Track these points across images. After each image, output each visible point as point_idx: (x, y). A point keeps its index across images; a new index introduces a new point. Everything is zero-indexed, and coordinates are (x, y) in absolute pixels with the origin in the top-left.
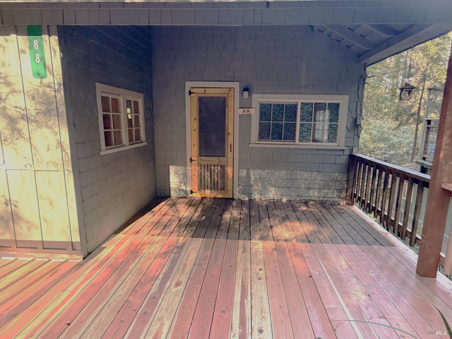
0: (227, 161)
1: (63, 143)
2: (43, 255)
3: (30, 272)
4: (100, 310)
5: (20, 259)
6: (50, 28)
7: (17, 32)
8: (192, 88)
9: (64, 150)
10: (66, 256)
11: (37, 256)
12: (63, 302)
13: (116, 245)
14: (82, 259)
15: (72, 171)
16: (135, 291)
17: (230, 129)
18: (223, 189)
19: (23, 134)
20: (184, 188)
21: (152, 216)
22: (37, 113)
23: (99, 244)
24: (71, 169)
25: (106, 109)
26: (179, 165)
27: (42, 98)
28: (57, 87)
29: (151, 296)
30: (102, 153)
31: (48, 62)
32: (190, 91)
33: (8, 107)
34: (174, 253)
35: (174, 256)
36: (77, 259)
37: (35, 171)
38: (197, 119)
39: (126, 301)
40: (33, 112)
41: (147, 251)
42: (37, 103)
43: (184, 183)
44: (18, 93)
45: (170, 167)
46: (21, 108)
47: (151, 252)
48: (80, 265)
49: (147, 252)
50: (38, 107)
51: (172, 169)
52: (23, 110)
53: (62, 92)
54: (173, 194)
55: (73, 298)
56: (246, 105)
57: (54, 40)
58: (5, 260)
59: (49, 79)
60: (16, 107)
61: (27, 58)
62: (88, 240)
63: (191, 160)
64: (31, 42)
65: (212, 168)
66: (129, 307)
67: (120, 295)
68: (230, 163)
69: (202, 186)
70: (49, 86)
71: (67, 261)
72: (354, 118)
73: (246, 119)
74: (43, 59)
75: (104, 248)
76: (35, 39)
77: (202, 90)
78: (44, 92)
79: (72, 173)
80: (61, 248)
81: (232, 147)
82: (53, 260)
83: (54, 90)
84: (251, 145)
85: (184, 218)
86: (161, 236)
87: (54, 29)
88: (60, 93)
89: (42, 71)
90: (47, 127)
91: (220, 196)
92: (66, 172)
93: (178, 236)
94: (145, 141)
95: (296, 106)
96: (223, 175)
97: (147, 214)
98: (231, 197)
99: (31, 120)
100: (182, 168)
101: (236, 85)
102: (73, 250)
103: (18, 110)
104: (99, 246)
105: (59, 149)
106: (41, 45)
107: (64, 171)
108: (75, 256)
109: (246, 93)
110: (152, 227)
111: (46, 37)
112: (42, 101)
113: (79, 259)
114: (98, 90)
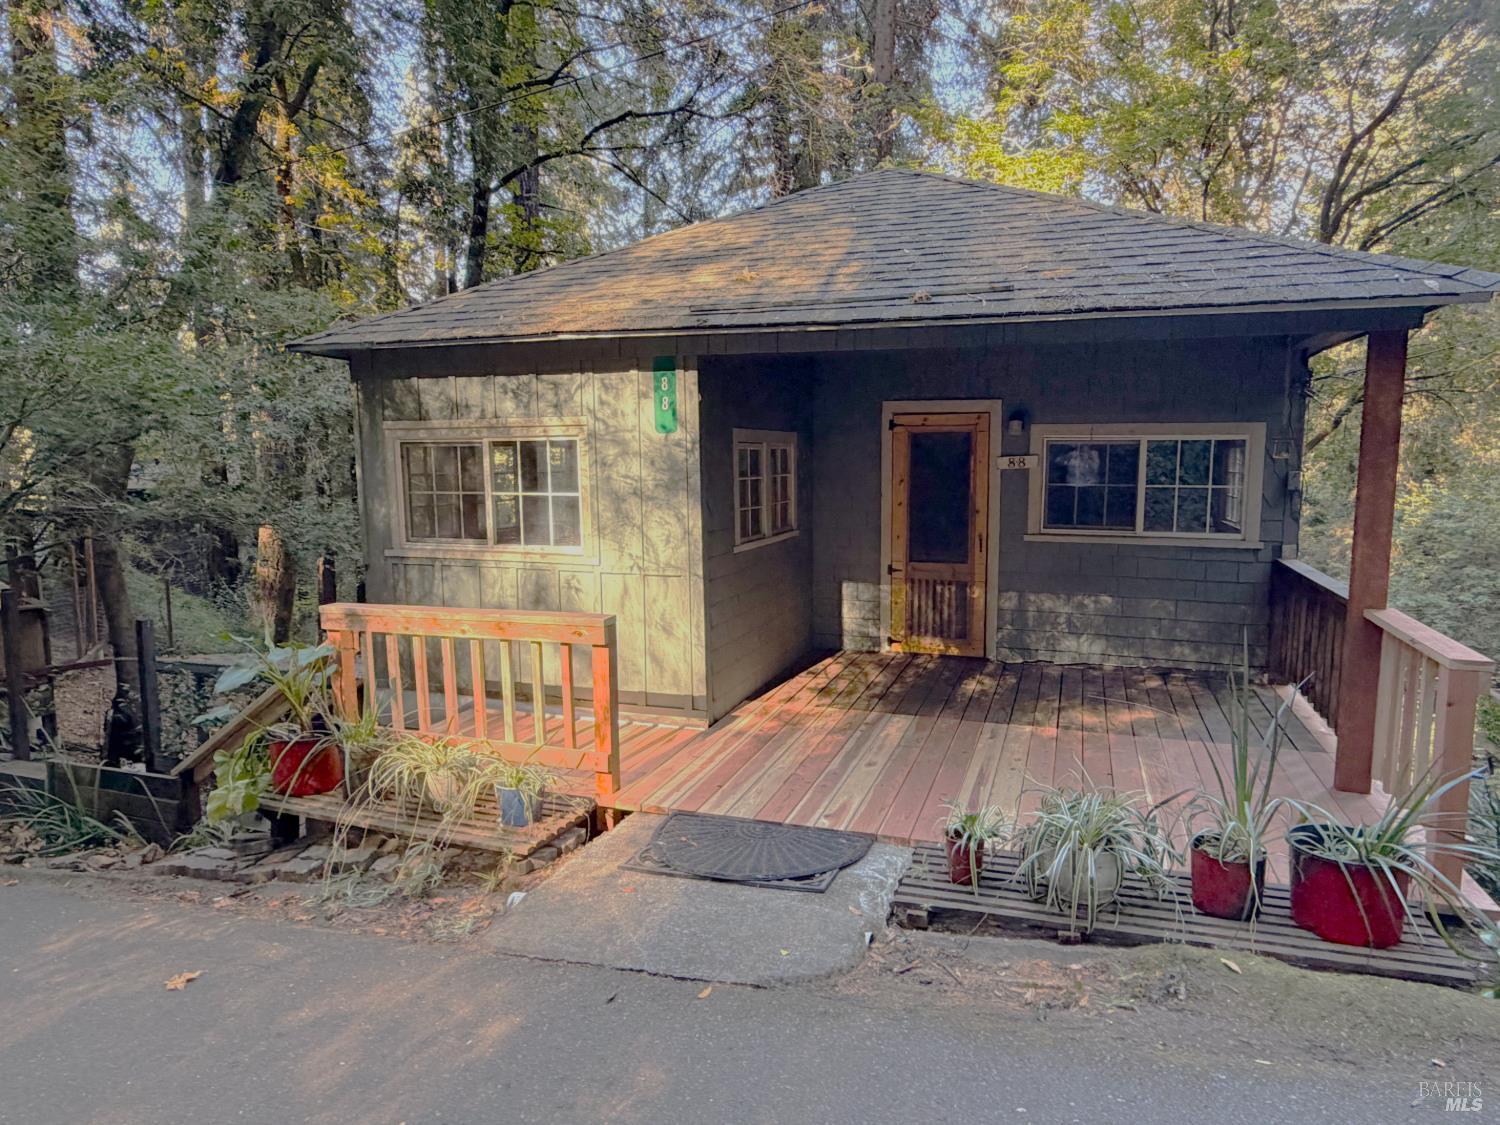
0: (972, 574)
1: (693, 532)
2: (646, 716)
4: (758, 778)
6: (687, 360)
7: (639, 368)
8: (896, 414)
9: (693, 543)
10: (681, 720)
11: (638, 717)
12: (702, 768)
13: (754, 715)
14: (707, 726)
15: (702, 576)
16: (803, 766)
17: (980, 502)
18: (963, 636)
19: (633, 519)
20: (872, 631)
22: (656, 486)
23: (729, 709)
24: (700, 573)
25: (743, 471)
26: (864, 581)
27: (666, 463)
28: (689, 445)
30: (735, 551)
31: (680, 409)
32: (891, 422)
33: (614, 476)
34: (861, 731)
36: (699, 726)
37: (645, 576)
38: (906, 478)
39: (792, 774)
40: (650, 484)
41: (812, 724)
42: (658, 471)
43: (874, 620)
44: (631, 456)
45: (845, 585)
46: (633, 479)
47: (820, 726)
48: (704, 735)
50: (659, 476)
51: (847, 589)
52: (636, 481)
53: (697, 454)
54: (848, 644)
56: (1016, 448)
57: (692, 376)
59: (678, 434)
60: (626, 477)
61: (649, 406)
62: (716, 697)
63: (891, 570)
64: (658, 380)
65: (939, 588)
67: (781, 768)
68: (979, 576)
69: (914, 627)
70: (678, 444)
71: (681, 728)
72: (1282, 475)
73: (1015, 482)
74: (673, 404)
76: (664, 376)
77: (918, 420)
78: (670, 454)
79: (702, 581)
80: (674, 705)
81: (984, 542)
82: (660, 726)
83: (684, 450)
84: (1027, 538)
86: (833, 707)
87: (694, 361)
88: (694, 454)
89: (669, 422)
90: (670, 507)
91: (954, 651)
92: (693, 578)
93: (867, 709)
94: (796, 527)
95: (1134, 451)
96: (964, 604)
98: (981, 654)
99: (647, 497)
100: (872, 588)
101: (996, 407)
102: (693, 710)
103: (629, 481)
104: (727, 713)
105: (686, 542)
106: (671, 383)
107: (690, 577)
108: (695, 721)
109: (1016, 425)
110: (815, 694)
111: (679, 373)
112: (665, 466)
113: (702, 726)
114: (735, 441)
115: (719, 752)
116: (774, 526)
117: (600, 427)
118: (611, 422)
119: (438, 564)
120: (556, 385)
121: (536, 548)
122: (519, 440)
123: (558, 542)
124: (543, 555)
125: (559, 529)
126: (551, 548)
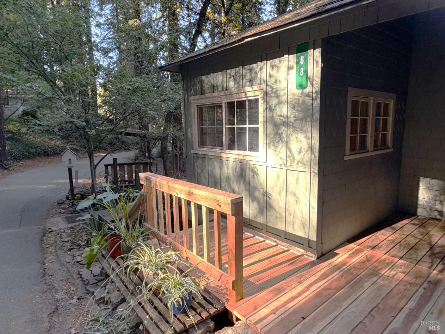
1: (313, 147)
2: (284, 244)
3: (274, 256)
4: (333, 318)
5: (268, 241)
6: (316, 42)
7: (289, 53)
9: (314, 153)
10: (302, 251)
11: (279, 243)
12: (300, 294)
13: (349, 254)
14: (316, 258)
15: (317, 173)
16: (372, 315)
19: (283, 138)
20: (438, 207)
21: (391, 233)
22: (295, 121)
23: (332, 248)
24: (317, 171)
25: (355, 113)
26: (435, 178)
27: (301, 107)
28: (314, 95)
29: (392, 330)
30: (346, 158)
31: (310, 73)
33: (275, 116)
34: (424, 288)
35: (424, 293)
36: (312, 257)
37: (287, 170)
39: (361, 322)
40: (292, 119)
42: (296, 111)
43: (440, 201)
44: (283, 104)
45: (421, 179)
46: (283, 117)
47: (391, 276)
48: (313, 264)
49: (386, 274)
50: (297, 114)
51: (424, 182)
52: (285, 118)
53: (318, 101)
54: (421, 212)
55: (307, 294)
57: (318, 53)
58: (258, 239)
59: (309, 89)
60: (280, 116)
61: (293, 73)
62: (323, 242)
64: (298, 58)
66: (364, 330)
67: (353, 312)
70: (308, 95)
71: (302, 255)
74: (306, 72)
75: (337, 254)
76: (302, 55)
78: (304, 101)
79: (317, 176)
80: (299, 242)
82: (291, 251)
83: (311, 98)
85: (438, 247)
86: (404, 260)
87: (320, 42)
88: (317, 101)
89: (304, 82)
90: (302, 132)
92: (312, 174)
93: (430, 267)
94: (391, 147)
97: (385, 229)
99: (290, 126)
100: (439, 182)
102: (309, 247)
103: (281, 118)
104: (331, 250)
105: (310, 152)
106: (306, 60)
107: (311, 173)
108: (310, 254)
110: (392, 246)
111: (311, 51)
112: (300, 109)
113: (313, 258)
114: (349, 95)
115: (316, 282)
116: (375, 146)
117: (269, 89)
118: (274, 86)
119: (207, 157)
120: (250, 70)
121: (241, 152)
122: (236, 100)
123: (250, 150)
124: (243, 156)
125: (251, 143)
126: (247, 153)
